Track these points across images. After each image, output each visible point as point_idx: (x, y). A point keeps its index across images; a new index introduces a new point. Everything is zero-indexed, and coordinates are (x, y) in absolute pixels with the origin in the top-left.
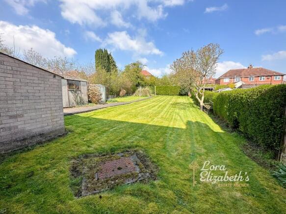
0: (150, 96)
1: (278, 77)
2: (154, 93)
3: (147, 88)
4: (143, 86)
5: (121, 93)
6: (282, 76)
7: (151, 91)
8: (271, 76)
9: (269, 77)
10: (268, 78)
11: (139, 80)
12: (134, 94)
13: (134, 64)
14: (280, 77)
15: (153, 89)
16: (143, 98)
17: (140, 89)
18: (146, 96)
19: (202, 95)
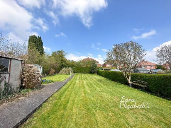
11: (63, 63)
17: (64, 69)
19: (129, 75)
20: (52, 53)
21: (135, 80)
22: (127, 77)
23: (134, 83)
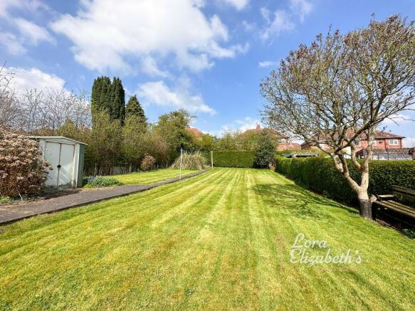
0: (203, 168)
1: (394, 141)
2: (209, 163)
3: (198, 155)
4: (189, 151)
5: (144, 163)
6: (400, 139)
7: (204, 160)
8: (384, 139)
9: (381, 141)
10: (380, 143)
11: (183, 141)
12: (173, 166)
13: (176, 114)
14: (397, 141)
15: (208, 157)
16: (188, 173)
18: (195, 168)
19: (363, 169)
20: (160, 118)
21: (390, 191)
22: (348, 174)
23: (383, 203)
